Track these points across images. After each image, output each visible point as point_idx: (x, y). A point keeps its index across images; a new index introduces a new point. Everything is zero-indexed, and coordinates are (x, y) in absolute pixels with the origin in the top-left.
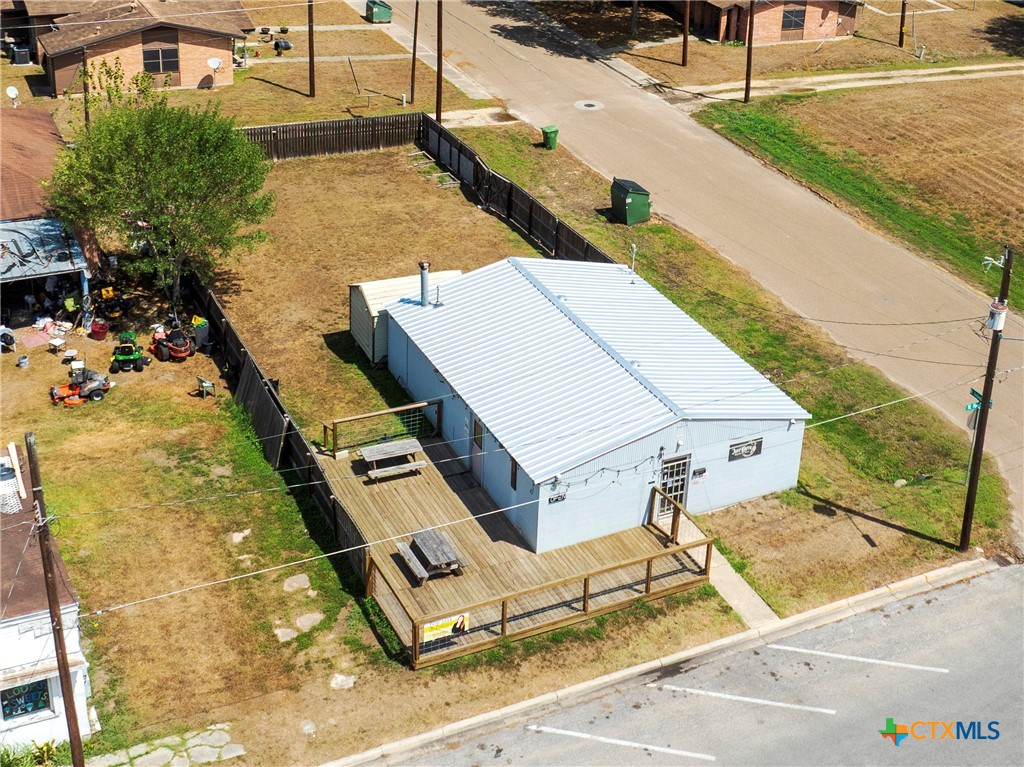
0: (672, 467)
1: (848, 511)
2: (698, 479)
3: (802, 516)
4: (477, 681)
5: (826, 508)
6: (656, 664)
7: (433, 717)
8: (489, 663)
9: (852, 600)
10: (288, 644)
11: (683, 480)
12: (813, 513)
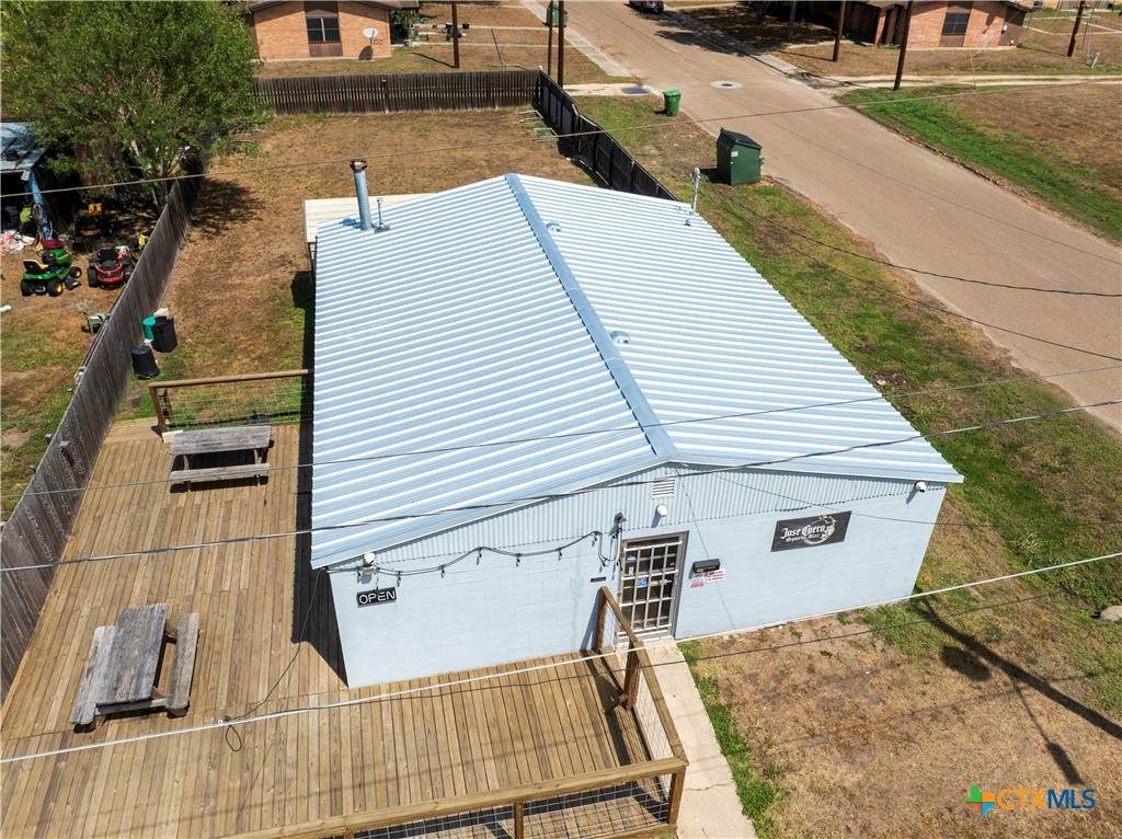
0: (646, 553)
1: (1015, 672)
2: (703, 579)
3: (912, 672)
5: (968, 657)
11: (670, 577)
12: (938, 667)
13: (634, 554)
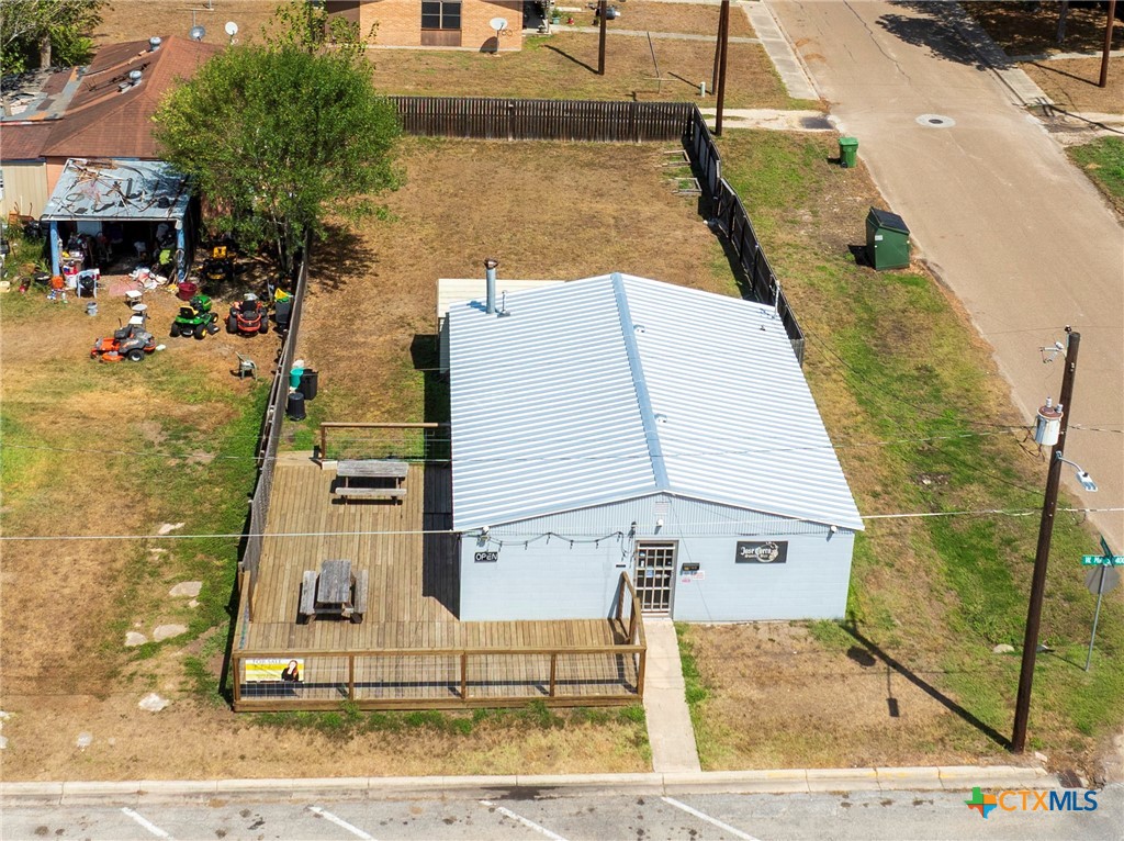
0: (652, 553)
1: (895, 665)
2: (689, 576)
3: (825, 656)
4: (293, 741)
5: (865, 654)
6: (510, 780)
7: (216, 767)
8: (320, 727)
9: (813, 773)
10: (131, 649)
11: (668, 572)
12: (844, 656)
13: (644, 551)
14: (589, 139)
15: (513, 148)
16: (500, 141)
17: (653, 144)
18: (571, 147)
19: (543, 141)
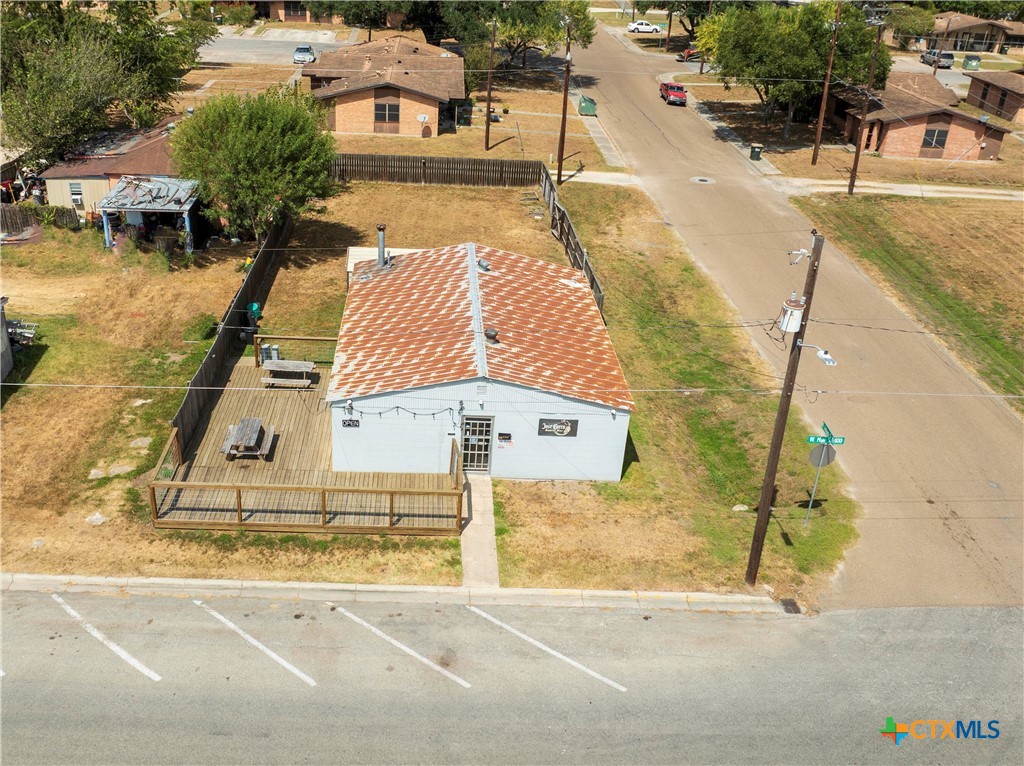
0: (475, 425)
2: (503, 443)
7: (130, 567)
9: (588, 592)
11: (487, 441)
13: (469, 424)
14: (474, 185)
15: (425, 188)
16: (416, 185)
17: (515, 188)
18: (462, 189)
19: (445, 185)
